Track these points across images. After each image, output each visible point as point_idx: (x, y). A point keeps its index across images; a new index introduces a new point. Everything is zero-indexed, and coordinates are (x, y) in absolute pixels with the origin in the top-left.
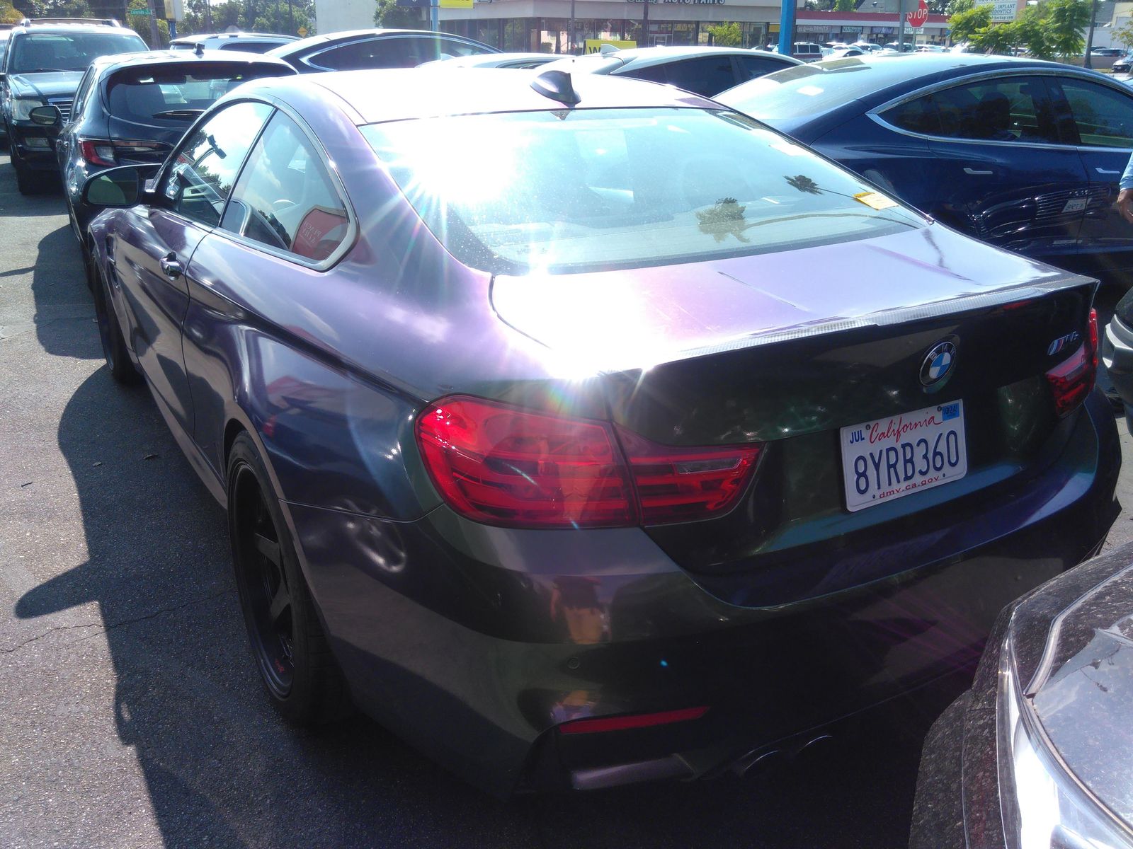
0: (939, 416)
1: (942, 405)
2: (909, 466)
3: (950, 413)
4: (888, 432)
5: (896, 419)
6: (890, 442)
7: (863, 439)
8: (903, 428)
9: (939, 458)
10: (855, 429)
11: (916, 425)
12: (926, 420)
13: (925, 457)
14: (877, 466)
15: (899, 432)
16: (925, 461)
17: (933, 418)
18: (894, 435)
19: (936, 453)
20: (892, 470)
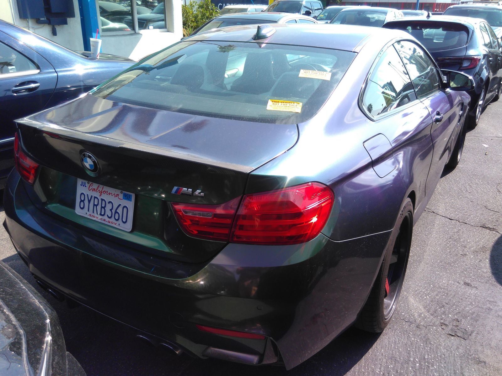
0: (121, 196)
1: (124, 192)
2: (103, 210)
3: (127, 197)
4: (97, 190)
5: (101, 186)
6: (97, 194)
7: (86, 187)
8: (104, 192)
9: (117, 215)
10: (84, 181)
11: (110, 194)
12: (114, 194)
13: (111, 210)
14: (89, 201)
15: (101, 193)
16: (110, 212)
17: (118, 195)
18: (99, 193)
19: (116, 212)
20: (95, 207)
